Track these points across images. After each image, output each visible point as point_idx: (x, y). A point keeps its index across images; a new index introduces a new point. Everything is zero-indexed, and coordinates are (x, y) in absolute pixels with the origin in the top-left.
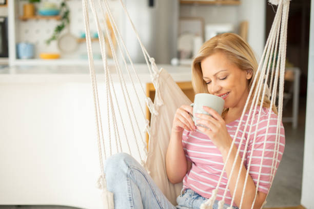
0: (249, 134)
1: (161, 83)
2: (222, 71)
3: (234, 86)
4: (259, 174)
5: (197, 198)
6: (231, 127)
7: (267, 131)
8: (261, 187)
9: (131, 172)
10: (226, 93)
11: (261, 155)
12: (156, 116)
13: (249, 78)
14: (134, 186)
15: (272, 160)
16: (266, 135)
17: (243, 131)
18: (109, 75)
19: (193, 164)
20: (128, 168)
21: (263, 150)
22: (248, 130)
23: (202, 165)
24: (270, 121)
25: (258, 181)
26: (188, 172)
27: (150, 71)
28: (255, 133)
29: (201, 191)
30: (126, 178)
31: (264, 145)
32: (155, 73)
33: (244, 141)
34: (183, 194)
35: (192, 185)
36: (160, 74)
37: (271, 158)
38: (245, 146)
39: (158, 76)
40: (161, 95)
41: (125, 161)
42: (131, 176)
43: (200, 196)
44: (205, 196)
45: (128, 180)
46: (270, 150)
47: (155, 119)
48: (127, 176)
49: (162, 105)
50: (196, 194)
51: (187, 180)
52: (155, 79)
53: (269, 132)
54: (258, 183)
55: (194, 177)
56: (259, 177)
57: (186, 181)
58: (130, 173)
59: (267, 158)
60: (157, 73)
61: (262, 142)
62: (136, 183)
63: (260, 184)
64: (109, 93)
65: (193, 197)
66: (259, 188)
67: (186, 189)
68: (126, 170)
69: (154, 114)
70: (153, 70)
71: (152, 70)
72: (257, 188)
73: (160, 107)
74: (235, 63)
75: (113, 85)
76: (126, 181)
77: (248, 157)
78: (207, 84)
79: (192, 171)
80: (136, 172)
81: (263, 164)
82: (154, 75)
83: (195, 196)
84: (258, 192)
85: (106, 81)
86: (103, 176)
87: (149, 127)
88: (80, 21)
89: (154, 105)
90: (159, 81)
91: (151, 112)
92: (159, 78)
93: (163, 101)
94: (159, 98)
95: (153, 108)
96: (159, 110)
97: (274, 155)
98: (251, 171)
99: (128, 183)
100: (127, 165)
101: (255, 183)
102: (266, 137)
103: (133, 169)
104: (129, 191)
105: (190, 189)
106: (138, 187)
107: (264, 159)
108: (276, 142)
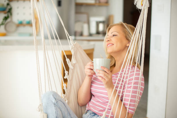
0: (124, 80)
1: (75, 50)
6: (115, 76)
8: (130, 110)
9: (57, 102)
11: (130, 93)
12: (72, 69)
14: (58, 110)
16: (133, 81)
18: (45, 46)
20: (55, 100)
21: (131, 89)
22: (124, 78)
23: (98, 97)
24: (136, 73)
25: (128, 107)
27: (69, 43)
28: (128, 80)
29: (96, 111)
30: (54, 106)
31: (132, 87)
32: (72, 45)
34: (86, 113)
35: (91, 108)
37: (135, 94)
38: (122, 87)
40: (75, 57)
41: (53, 96)
42: (56, 104)
43: (96, 114)
44: (99, 115)
45: (55, 106)
46: (135, 90)
47: (72, 71)
48: (55, 104)
49: (76, 63)
51: (89, 105)
52: (72, 48)
53: (134, 80)
54: (128, 108)
59: (133, 94)
60: (73, 45)
62: (60, 108)
66: (128, 111)
67: (88, 110)
68: (54, 101)
69: (71, 68)
70: (71, 43)
73: (74, 64)
75: (47, 52)
77: (123, 93)
80: (59, 102)
81: (131, 97)
82: (71, 46)
83: (93, 115)
84: (128, 113)
85: (43, 49)
86: (41, 105)
87: (68, 75)
88: (18, 14)
89: (71, 63)
90: (74, 50)
91: (69, 67)
92: (74, 48)
93: (76, 60)
94: (74, 59)
95: (71, 65)
96: (74, 66)
97: (138, 93)
98: (124, 101)
99: (55, 108)
100: (54, 98)
101: (126, 108)
102: (133, 83)
103: (57, 100)
104: (56, 112)
105: (90, 110)
106: (61, 111)
107: (131, 95)
108: (139, 86)
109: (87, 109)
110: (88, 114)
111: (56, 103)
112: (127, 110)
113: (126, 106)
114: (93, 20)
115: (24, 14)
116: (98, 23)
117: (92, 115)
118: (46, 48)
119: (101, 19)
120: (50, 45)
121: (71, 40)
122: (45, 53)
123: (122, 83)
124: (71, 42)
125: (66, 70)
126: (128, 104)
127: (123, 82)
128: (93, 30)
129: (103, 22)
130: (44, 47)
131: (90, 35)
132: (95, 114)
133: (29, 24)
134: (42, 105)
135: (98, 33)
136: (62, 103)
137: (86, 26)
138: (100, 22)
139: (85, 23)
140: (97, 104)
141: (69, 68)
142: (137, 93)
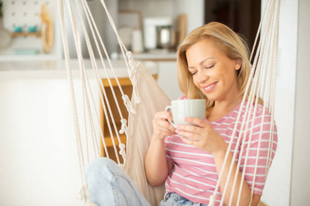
0: (241, 132)
1: (138, 78)
2: (209, 58)
3: (221, 75)
4: (254, 175)
5: (184, 203)
6: (218, 124)
7: (261, 129)
8: (256, 189)
9: (117, 180)
10: (213, 84)
11: (255, 155)
12: (133, 115)
13: (237, 68)
14: (120, 195)
15: (266, 159)
16: (261, 132)
17: (233, 128)
19: (176, 166)
20: (112, 175)
21: (258, 149)
22: (239, 127)
23: (188, 166)
24: (265, 117)
25: (253, 183)
26: (170, 174)
27: (127, 65)
29: (188, 195)
30: (111, 187)
32: (133, 68)
33: (235, 140)
34: (167, 199)
35: (176, 188)
36: (137, 69)
37: (265, 158)
39: (136, 71)
40: (139, 93)
41: (108, 167)
42: (116, 184)
43: (188, 200)
44: (193, 201)
45: (113, 189)
46: (265, 149)
47: (133, 119)
48: (112, 184)
49: (141, 103)
50: (183, 198)
51: (171, 184)
52: (133, 75)
53: (263, 130)
54: (253, 185)
55: (179, 180)
56: (254, 179)
57: (169, 183)
58: (115, 181)
59: (261, 158)
60: (135, 68)
61: (256, 141)
62: (122, 192)
63: (255, 186)
64: (85, 92)
65: (179, 202)
66: (254, 191)
67: (169, 194)
68: (110, 177)
69: (131, 113)
70: (131, 65)
71: (129, 65)
72: (252, 191)
73: (138, 105)
74: (223, 50)
75: (88, 82)
76: (112, 190)
78: (192, 75)
79: (175, 173)
80: (121, 179)
81: (258, 164)
82: (132, 70)
83: (182, 201)
84: (254, 194)
85: (81, 78)
86: (85, 186)
87: (126, 127)
88: (13, 14)
89: (131, 102)
90: (136, 77)
91: (128, 110)
92: (136, 73)
93: (141, 98)
94: (137, 95)
95: (131, 107)
96: (137, 107)
97: (268, 154)
98: (246, 172)
99: (113, 192)
100: (111, 171)
101: (250, 186)
102: (260, 136)
103: (117, 177)
104: (115, 200)
105: (175, 193)
106: (124, 196)
107: (259, 159)
108: (270, 141)
109: (167, 190)
110: (171, 200)
111: (114, 181)
112: (251, 190)
113: (249, 182)
114: (151, 24)
115: (25, 14)
116: (159, 30)
117: (180, 203)
118: (86, 74)
119: (165, 21)
120: (94, 68)
121: (131, 58)
122: (85, 85)
123: (236, 137)
124: (129, 63)
125: (124, 118)
126: (253, 177)
127: (238, 136)
128: (151, 43)
129: (168, 27)
130: (83, 72)
131: (146, 51)
132: (186, 200)
133: (35, 32)
134: (87, 188)
135: (159, 47)
136: (125, 181)
137: (137, 35)
138: (163, 27)
139: (135, 29)
140: (187, 180)
141: (127, 113)
142: (266, 156)
